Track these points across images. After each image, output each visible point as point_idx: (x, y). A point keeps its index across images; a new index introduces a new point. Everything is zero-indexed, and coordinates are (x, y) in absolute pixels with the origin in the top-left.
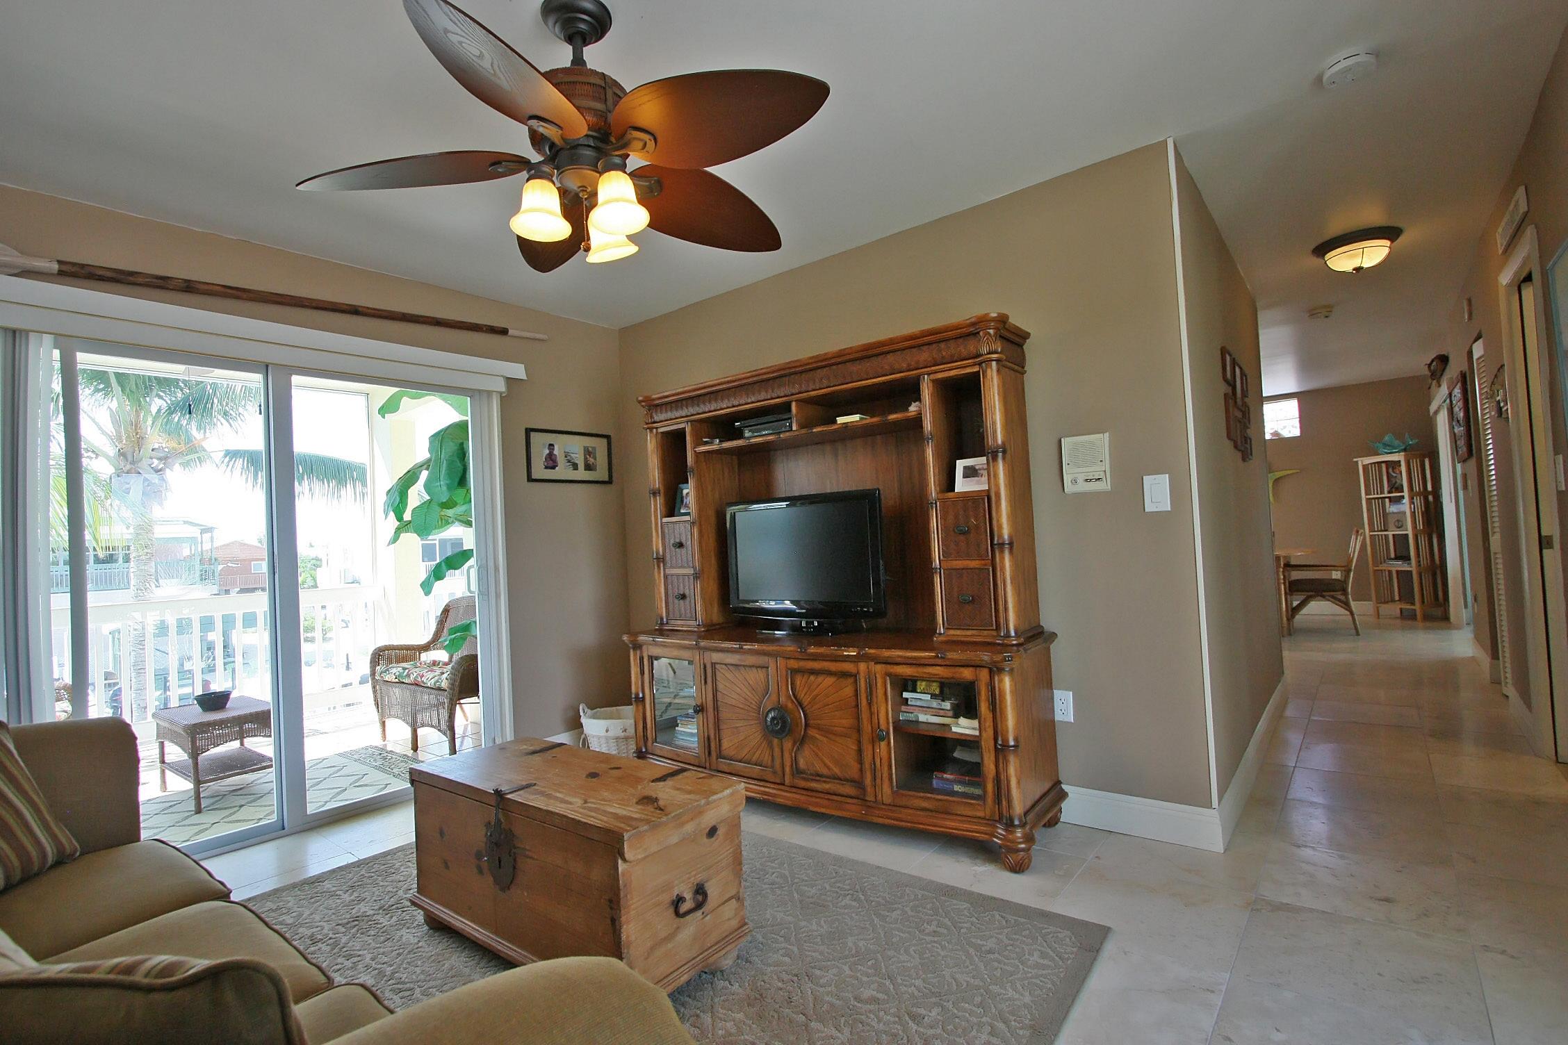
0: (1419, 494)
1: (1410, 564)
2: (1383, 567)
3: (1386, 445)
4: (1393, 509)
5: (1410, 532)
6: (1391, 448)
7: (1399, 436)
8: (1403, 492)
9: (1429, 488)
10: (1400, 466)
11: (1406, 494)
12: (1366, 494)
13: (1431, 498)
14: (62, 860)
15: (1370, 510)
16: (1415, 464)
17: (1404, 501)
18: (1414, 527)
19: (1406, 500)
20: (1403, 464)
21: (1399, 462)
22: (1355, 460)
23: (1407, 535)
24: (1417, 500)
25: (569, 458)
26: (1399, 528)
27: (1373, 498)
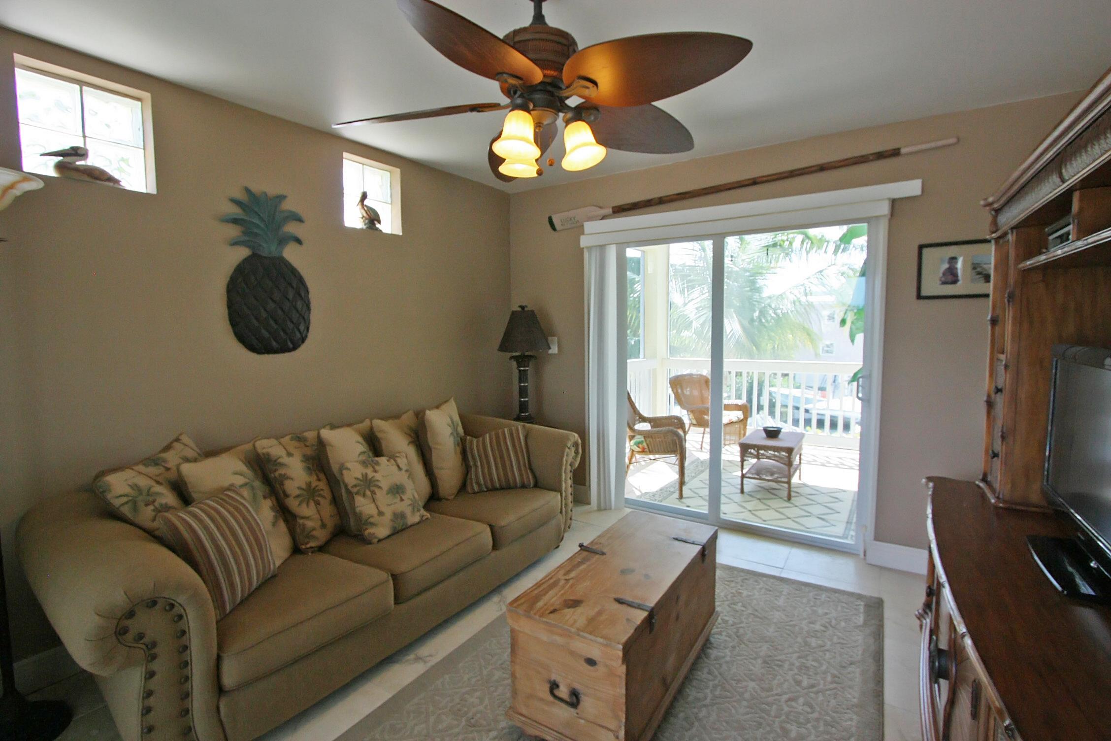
14: (524, 486)
25: (979, 269)
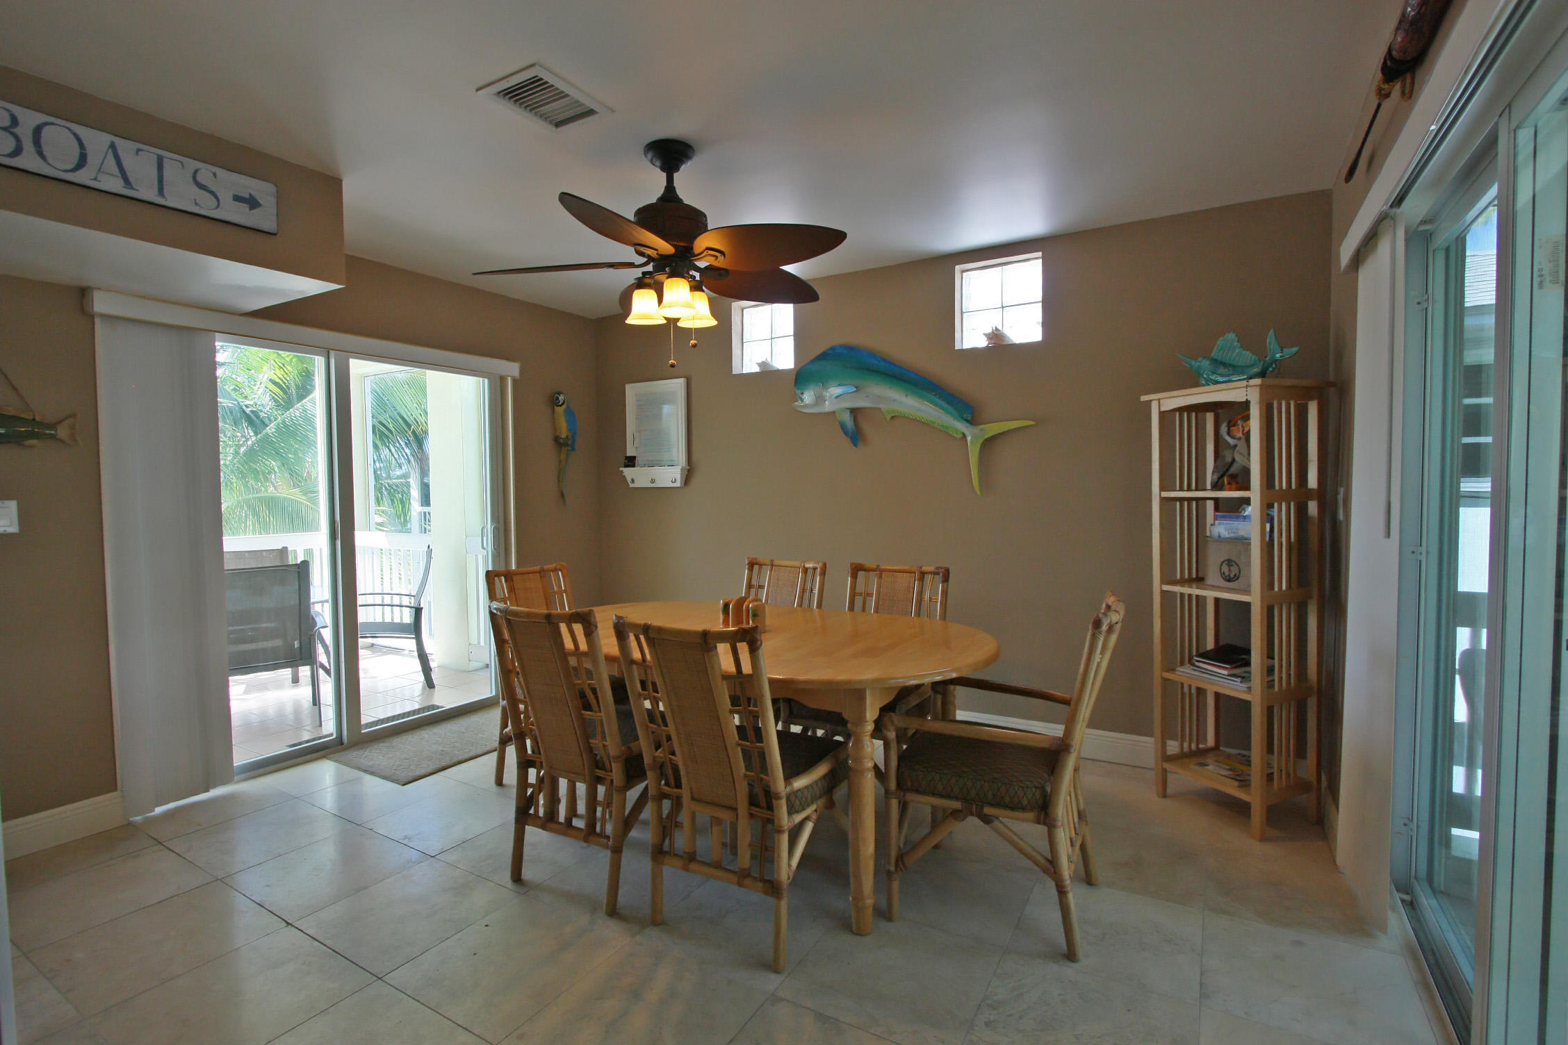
0: (1286, 496)
1: (1245, 678)
2: (1185, 674)
3: (1217, 363)
4: (1220, 528)
5: (1254, 598)
6: (1228, 369)
7: (1251, 341)
8: (1247, 488)
9: (1313, 481)
10: (1247, 418)
11: (1255, 493)
12: (1163, 488)
13: (1313, 507)
15: (1166, 527)
16: (1284, 412)
17: (1249, 511)
18: (1268, 582)
19: (1253, 510)
20: (1255, 412)
21: (1246, 405)
22: (1144, 398)
23: (1247, 605)
24: (1282, 513)
26: (1229, 580)
27: (1181, 500)
